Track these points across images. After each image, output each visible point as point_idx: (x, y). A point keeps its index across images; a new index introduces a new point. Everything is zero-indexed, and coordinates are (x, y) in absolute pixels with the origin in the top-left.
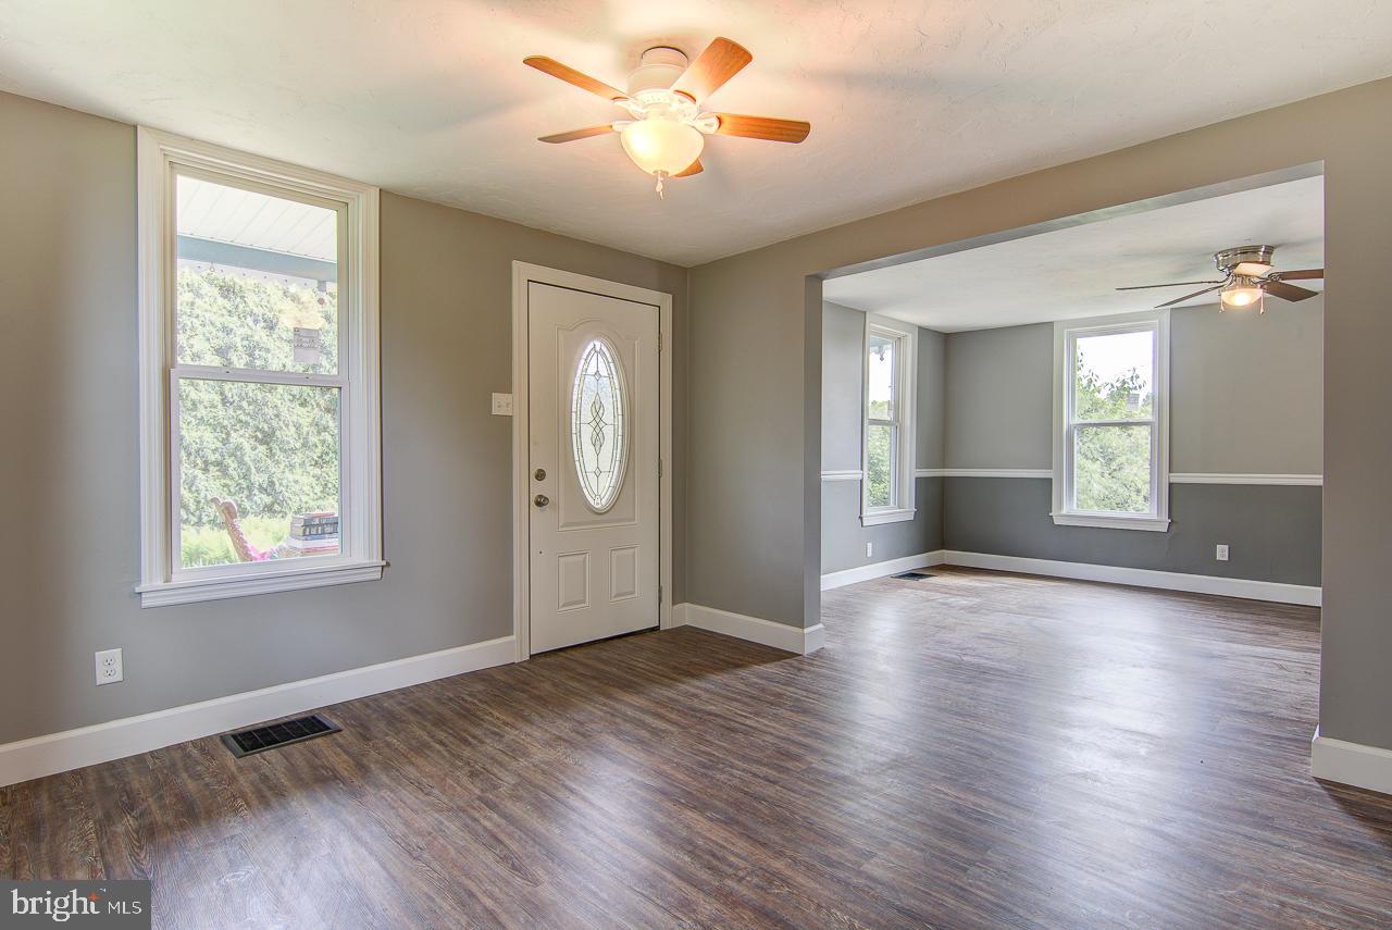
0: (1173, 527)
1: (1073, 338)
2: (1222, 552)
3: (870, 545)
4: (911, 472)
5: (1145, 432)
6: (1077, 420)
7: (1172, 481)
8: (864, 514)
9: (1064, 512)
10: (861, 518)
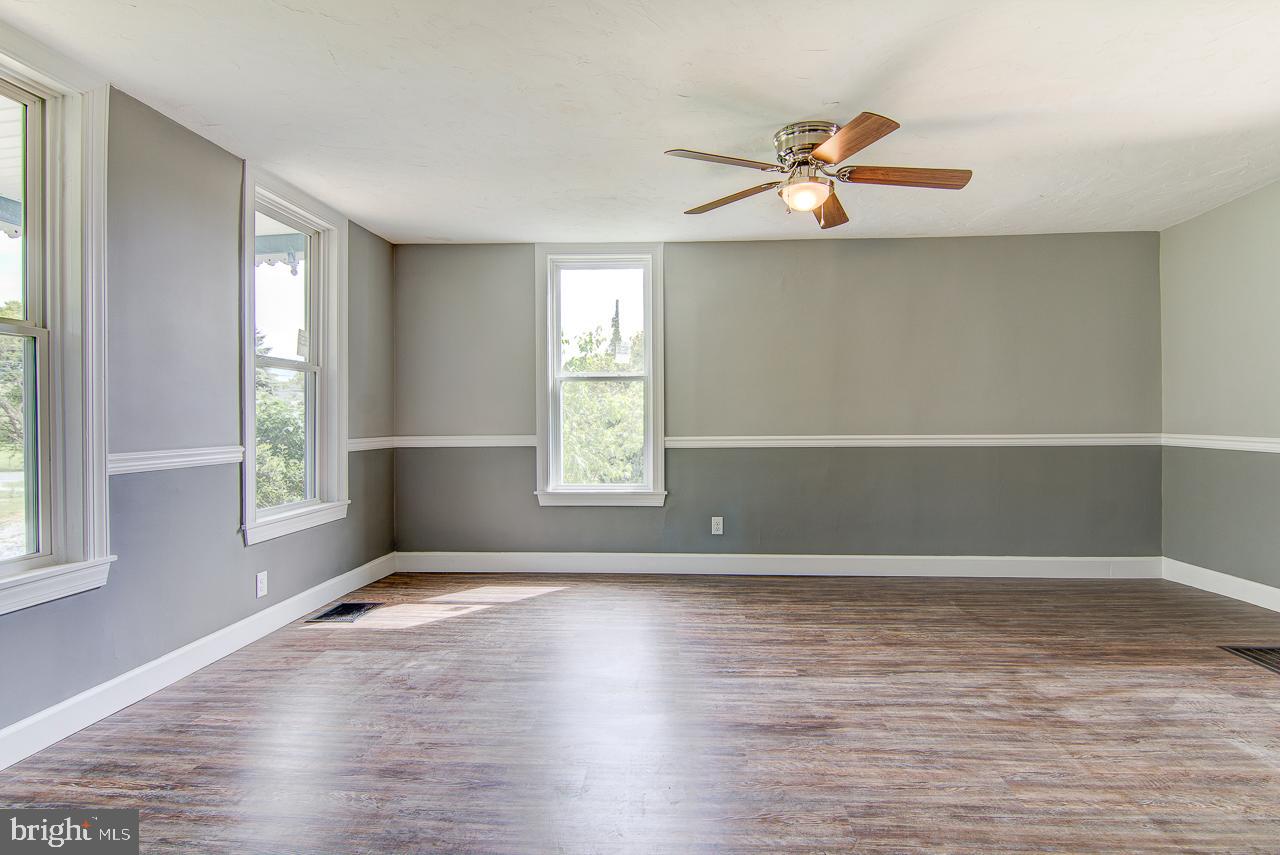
0: (670, 499)
1: (557, 267)
2: (717, 525)
3: (263, 577)
4: (343, 444)
5: (638, 386)
6: (564, 374)
7: (668, 446)
8: (248, 524)
9: (550, 489)
10: (243, 532)
